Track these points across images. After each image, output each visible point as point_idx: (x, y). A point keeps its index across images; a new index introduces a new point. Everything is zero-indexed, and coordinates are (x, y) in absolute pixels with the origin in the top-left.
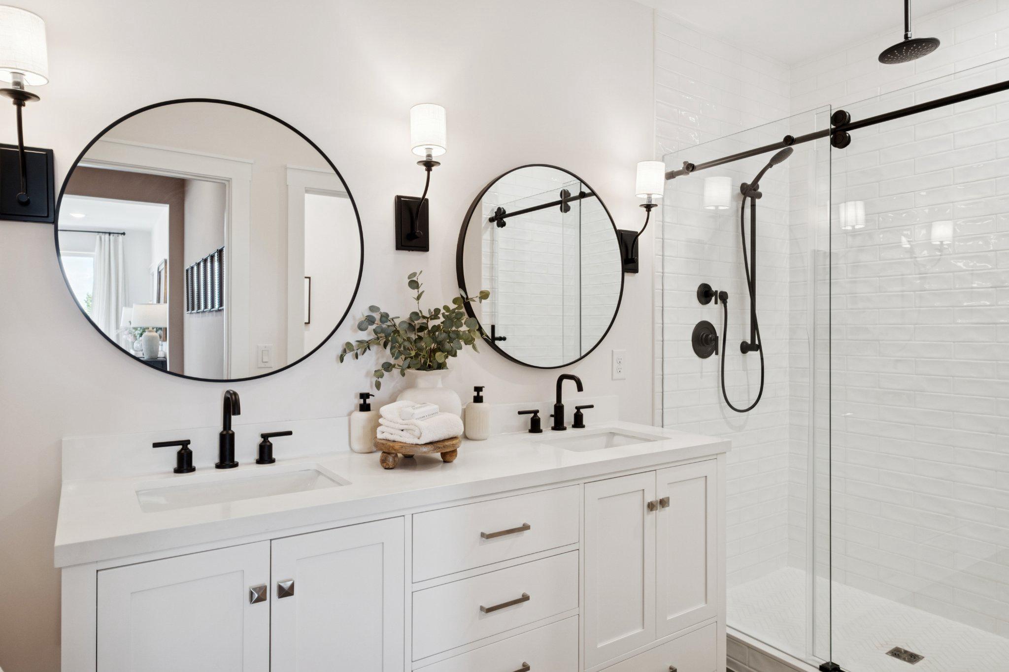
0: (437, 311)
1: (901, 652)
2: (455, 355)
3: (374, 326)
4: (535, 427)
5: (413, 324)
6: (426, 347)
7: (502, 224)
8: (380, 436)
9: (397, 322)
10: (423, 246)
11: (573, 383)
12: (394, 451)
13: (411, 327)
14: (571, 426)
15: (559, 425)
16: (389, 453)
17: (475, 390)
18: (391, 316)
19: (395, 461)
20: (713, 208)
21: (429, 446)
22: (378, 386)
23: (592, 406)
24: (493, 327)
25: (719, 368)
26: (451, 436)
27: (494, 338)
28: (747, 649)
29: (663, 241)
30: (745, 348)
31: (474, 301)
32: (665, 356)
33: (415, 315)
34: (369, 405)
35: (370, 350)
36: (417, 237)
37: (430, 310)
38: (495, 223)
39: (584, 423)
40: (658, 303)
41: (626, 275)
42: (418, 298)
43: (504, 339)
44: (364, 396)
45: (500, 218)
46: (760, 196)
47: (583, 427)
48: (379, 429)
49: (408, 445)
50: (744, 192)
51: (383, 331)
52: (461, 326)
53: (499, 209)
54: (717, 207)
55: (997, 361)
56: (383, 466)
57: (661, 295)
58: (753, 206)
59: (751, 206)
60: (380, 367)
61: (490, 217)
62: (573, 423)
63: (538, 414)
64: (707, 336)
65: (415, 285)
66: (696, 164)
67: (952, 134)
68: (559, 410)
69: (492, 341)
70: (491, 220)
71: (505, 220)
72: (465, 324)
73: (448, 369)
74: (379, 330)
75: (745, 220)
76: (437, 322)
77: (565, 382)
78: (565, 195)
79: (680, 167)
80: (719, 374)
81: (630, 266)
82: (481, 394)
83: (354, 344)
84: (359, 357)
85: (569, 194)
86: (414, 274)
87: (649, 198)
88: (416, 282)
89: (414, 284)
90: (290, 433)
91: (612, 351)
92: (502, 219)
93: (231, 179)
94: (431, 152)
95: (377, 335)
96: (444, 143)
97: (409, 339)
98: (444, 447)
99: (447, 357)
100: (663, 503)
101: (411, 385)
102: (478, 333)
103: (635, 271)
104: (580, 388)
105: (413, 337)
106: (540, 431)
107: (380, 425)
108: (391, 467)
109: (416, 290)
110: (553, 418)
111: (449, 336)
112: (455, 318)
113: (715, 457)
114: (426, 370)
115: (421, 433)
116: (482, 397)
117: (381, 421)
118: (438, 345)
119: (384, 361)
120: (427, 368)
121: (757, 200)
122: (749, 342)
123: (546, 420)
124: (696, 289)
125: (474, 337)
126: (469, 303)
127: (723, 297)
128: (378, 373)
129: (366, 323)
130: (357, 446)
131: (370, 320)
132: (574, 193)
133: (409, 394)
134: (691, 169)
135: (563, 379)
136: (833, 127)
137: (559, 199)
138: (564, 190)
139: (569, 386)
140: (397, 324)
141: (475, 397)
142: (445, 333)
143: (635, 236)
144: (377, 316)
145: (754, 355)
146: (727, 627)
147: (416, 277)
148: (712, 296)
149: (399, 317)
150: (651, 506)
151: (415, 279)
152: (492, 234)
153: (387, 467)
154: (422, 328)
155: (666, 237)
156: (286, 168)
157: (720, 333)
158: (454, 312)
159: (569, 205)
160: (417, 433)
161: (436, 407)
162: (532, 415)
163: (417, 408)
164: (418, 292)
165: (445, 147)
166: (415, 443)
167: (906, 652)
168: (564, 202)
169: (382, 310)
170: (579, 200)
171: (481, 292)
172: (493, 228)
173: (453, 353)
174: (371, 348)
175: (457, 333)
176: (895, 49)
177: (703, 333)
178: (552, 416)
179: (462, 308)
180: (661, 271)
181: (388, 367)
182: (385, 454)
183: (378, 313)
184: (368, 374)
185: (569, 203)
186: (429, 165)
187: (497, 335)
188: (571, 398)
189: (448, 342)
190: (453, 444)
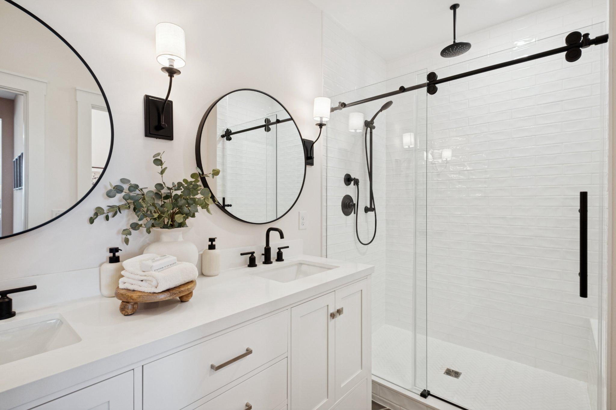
0: (180, 184)
1: (450, 372)
2: (193, 216)
3: (123, 194)
4: (252, 263)
5: (160, 193)
6: (168, 211)
7: (229, 139)
8: (121, 286)
9: (145, 191)
10: (168, 135)
11: (277, 233)
12: (132, 301)
13: (158, 195)
14: (275, 260)
15: (267, 261)
16: (128, 302)
17: (210, 241)
18: (140, 187)
19: (133, 308)
20: (353, 131)
21: (166, 293)
22: (127, 241)
23: (288, 247)
24: (224, 199)
25: (354, 221)
26: (187, 281)
27: (224, 205)
28: (378, 386)
29: (327, 149)
30: (367, 210)
31: (208, 176)
32: (328, 215)
33: (160, 186)
34: (118, 257)
35: (120, 212)
36: (163, 128)
37: (173, 183)
38: (225, 138)
39: (283, 258)
40: (324, 184)
41: (307, 166)
42: (162, 172)
43: (231, 206)
44: (114, 250)
45: (228, 135)
46: (374, 128)
47: (283, 260)
48: (121, 280)
49: (146, 294)
50: (366, 125)
51: (130, 198)
52: (198, 194)
53: (228, 130)
54: (356, 130)
55: (489, 215)
56: (122, 313)
57: (326, 180)
58: (371, 133)
59: (370, 133)
60: (129, 227)
61: (222, 134)
62: (276, 258)
63: (254, 255)
64: (349, 203)
65: (160, 162)
66: (346, 103)
67: (467, 100)
68: (267, 250)
69: (223, 207)
70: (223, 136)
71: (231, 136)
72: (200, 193)
73: (187, 227)
74: (127, 197)
75: (367, 141)
76: (179, 193)
77: (272, 233)
78: (267, 121)
79: (337, 105)
80: (354, 225)
81: (309, 161)
82: (214, 243)
83: (105, 209)
84: (110, 218)
85: (270, 121)
86: (158, 154)
87: (321, 121)
88: (160, 161)
89: (158, 162)
90: (34, 287)
91: (299, 212)
92: (229, 135)
93: (28, 91)
94: (173, 63)
95: (126, 201)
96: (183, 56)
97: (154, 205)
98: (180, 292)
99: (186, 218)
100: (339, 312)
101: (157, 240)
102: (211, 200)
103: (312, 164)
104: (282, 237)
105: (160, 203)
106: (255, 266)
107: (122, 276)
108: (130, 313)
109: (160, 167)
110: (264, 256)
111: (187, 202)
112: (193, 188)
113: (366, 277)
114: (168, 229)
115: (158, 284)
116: (215, 245)
117: (123, 273)
118: (179, 209)
119: (132, 221)
120: (170, 227)
121: (373, 130)
122: (369, 207)
123: (259, 259)
124: (343, 177)
125: (208, 203)
126: (204, 178)
127: (357, 182)
128: (126, 232)
129: (114, 192)
130: (106, 292)
131: (118, 189)
132: (273, 120)
133: (153, 248)
134: (343, 106)
135: (270, 231)
136: (428, 82)
137: (264, 124)
138: (267, 118)
139: (274, 235)
140: (145, 193)
141: (209, 246)
142: (184, 200)
143: (312, 144)
144: (126, 187)
145: (371, 214)
146: (372, 376)
147: (160, 156)
148: (352, 181)
149: (147, 188)
150: (333, 316)
151: (159, 158)
152: (223, 144)
153: (126, 314)
154: (167, 197)
155: (328, 145)
156: (76, 90)
157: (355, 202)
158: (191, 184)
159: (270, 127)
160: (154, 283)
161: (175, 258)
162: (250, 255)
163: (156, 261)
164: (162, 168)
165: (184, 59)
166: (152, 292)
167: (453, 371)
168: (267, 125)
169: (133, 182)
170: (276, 125)
171: (213, 170)
172: (224, 141)
173: (192, 215)
174: (122, 212)
175: (194, 200)
176: (450, 48)
177: (347, 201)
178: (263, 254)
179: (198, 181)
180: (326, 165)
181: (135, 226)
182: (124, 303)
183: (128, 184)
184: (118, 233)
185: (270, 126)
186: (171, 72)
187: (226, 203)
188: (275, 242)
189: (187, 207)
190: (188, 289)
